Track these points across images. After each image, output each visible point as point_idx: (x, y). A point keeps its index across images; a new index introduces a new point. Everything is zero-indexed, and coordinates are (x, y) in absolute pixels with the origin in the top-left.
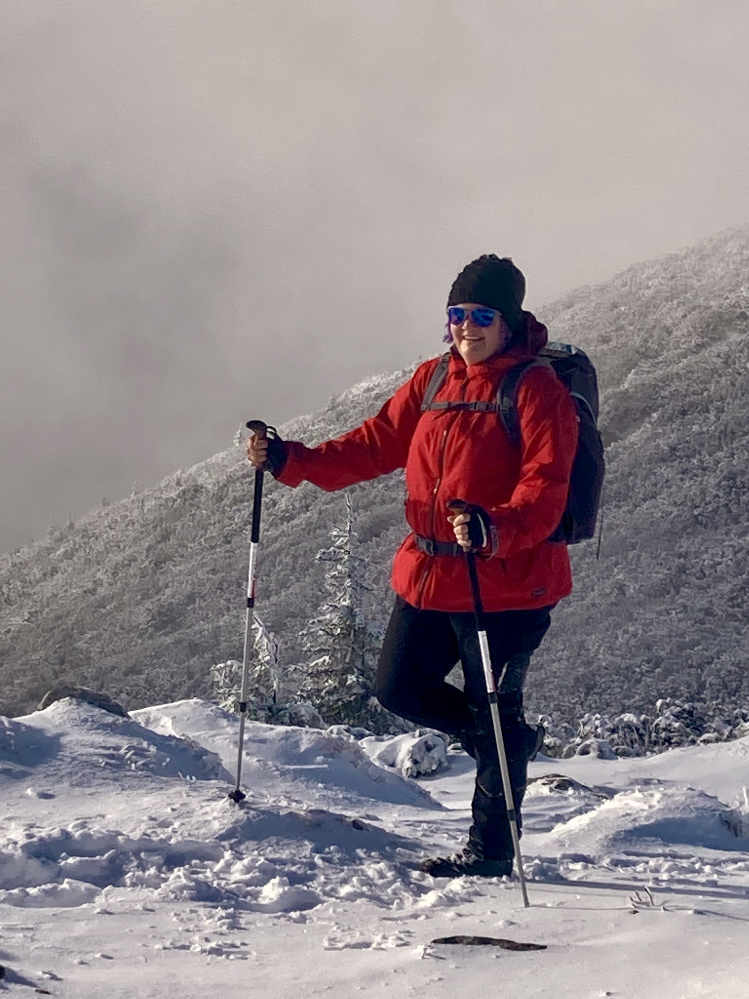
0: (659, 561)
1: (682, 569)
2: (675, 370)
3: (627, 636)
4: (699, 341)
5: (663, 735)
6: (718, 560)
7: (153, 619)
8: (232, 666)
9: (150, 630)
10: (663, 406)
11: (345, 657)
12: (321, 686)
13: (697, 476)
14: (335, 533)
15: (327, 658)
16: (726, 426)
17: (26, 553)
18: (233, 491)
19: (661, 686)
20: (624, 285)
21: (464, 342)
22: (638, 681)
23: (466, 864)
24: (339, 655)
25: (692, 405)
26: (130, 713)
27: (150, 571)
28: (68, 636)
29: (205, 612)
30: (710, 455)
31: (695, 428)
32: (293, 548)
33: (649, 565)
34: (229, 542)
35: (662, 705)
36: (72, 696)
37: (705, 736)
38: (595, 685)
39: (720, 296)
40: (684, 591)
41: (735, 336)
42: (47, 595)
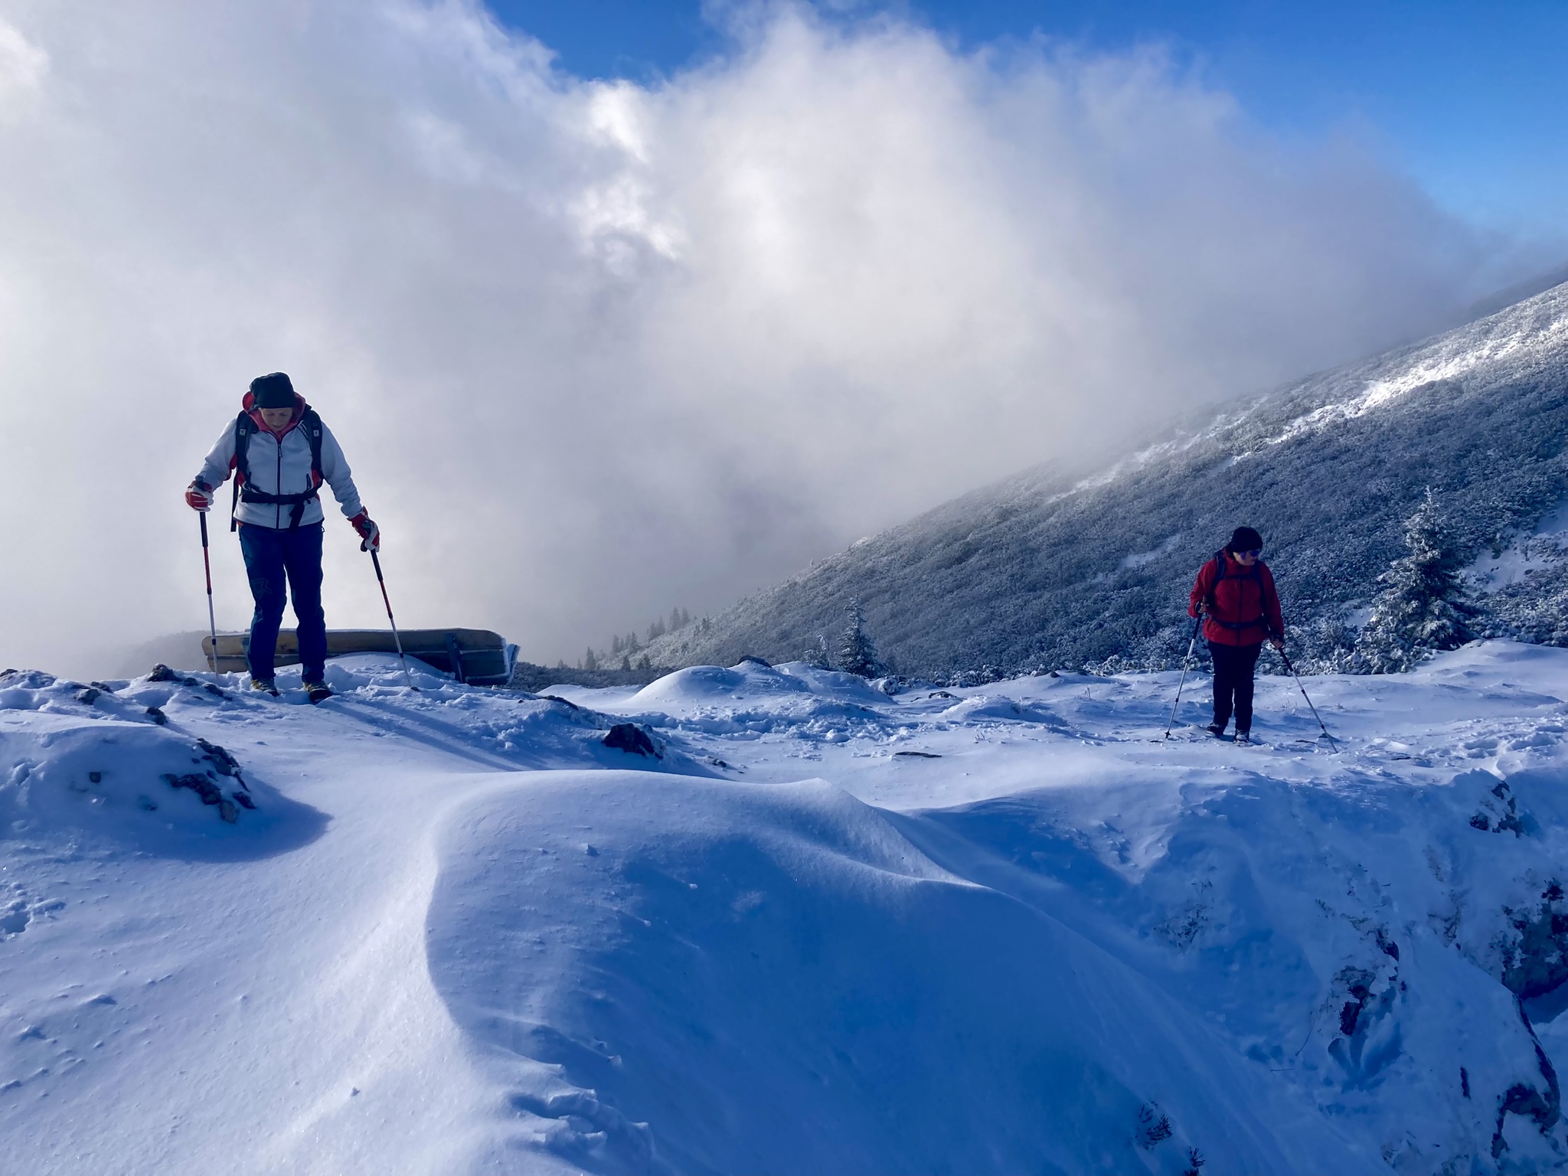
1: (993, 613)
2: (989, 533)
4: (999, 521)
5: (986, 679)
6: (1007, 609)
7: (779, 635)
8: (811, 652)
9: (777, 639)
12: (844, 660)
13: (998, 575)
16: (1010, 554)
17: (728, 609)
19: (985, 660)
22: (975, 659)
25: (996, 547)
26: (773, 666)
27: (777, 616)
28: (747, 640)
29: (799, 633)
30: (1003, 567)
31: (997, 556)
32: (834, 607)
35: (985, 667)
36: (749, 660)
37: (1003, 679)
40: (993, 622)
41: (1013, 519)
42: (736, 626)
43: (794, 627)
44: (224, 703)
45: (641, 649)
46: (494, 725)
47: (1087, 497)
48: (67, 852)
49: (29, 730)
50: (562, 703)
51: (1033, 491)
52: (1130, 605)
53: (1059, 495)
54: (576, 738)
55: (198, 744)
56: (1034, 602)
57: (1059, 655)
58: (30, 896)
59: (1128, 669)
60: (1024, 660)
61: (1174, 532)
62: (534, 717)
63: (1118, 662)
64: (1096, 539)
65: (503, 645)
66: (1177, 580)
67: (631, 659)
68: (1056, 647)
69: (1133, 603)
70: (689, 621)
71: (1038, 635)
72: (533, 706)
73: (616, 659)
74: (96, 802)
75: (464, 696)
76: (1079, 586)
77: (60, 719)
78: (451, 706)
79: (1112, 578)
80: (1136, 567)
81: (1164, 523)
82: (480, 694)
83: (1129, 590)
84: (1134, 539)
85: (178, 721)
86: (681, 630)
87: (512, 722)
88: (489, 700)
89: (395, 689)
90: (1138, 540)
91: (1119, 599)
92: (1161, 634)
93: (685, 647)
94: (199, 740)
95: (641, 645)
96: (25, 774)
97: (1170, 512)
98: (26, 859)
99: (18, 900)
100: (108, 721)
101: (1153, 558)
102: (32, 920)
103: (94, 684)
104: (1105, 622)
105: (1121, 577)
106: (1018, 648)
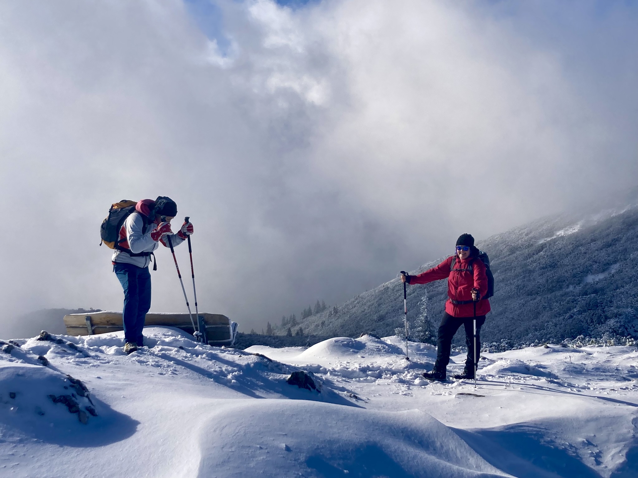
0: (500, 306)
1: (506, 308)
2: (503, 260)
3: (493, 324)
4: (509, 253)
5: (503, 348)
6: (515, 306)
7: (378, 318)
8: (399, 329)
9: (377, 320)
10: (500, 269)
11: (425, 327)
12: (420, 334)
13: (509, 286)
14: (422, 298)
15: (421, 328)
16: (516, 273)
17: (348, 302)
18: (397, 288)
19: (501, 336)
20: (490, 240)
21: (461, 254)
22: (496, 335)
23: (464, 376)
24: (424, 327)
25: (508, 269)
26: (381, 338)
27: (377, 307)
28: (358, 322)
29: (390, 317)
30: (513, 281)
31: (509, 274)
32: (411, 302)
33: (498, 307)
34: (396, 300)
35: (503, 340)
36: (368, 334)
37: (513, 348)
38: (485, 336)
39: (514, 243)
40: (507, 313)
41: (518, 252)
42: (353, 312)
43: (387, 313)
45: (298, 324)
47: (563, 240)
51: (530, 236)
52: (589, 305)
53: (546, 239)
56: (531, 302)
57: (547, 334)
59: (591, 344)
60: (525, 337)
61: (615, 262)
63: (583, 339)
64: (568, 265)
65: (230, 323)
66: (618, 291)
67: (292, 330)
68: (544, 329)
69: (591, 304)
70: (326, 308)
71: (534, 322)
73: (284, 329)
76: (558, 293)
79: (578, 289)
80: (592, 282)
81: (609, 256)
83: (589, 296)
84: (591, 265)
86: (321, 313)
90: (594, 266)
91: (582, 301)
92: (609, 323)
93: (323, 323)
95: (298, 321)
97: (613, 250)
101: (603, 277)
103: (11, 342)
104: (574, 315)
105: (584, 288)
106: (522, 329)
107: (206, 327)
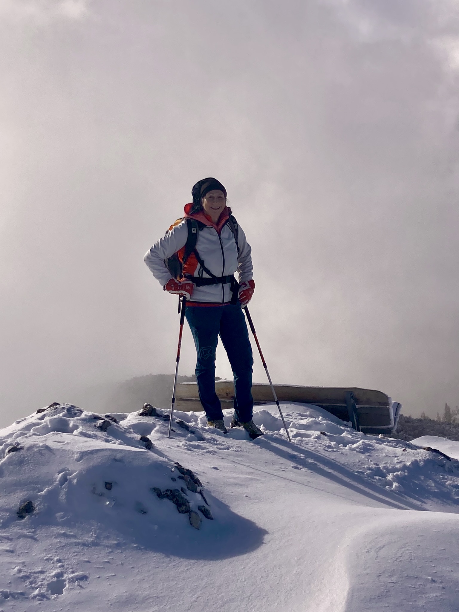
44: (189, 435)
46: (384, 467)
48: (89, 538)
49: (68, 448)
50: (438, 454)
54: (450, 484)
55: (175, 467)
58: (67, 568)
62: (415, 463)
65: (390, 403)
72: (414, 454)
74: (109, 504)
75: (360, 442)
77: (86, 441)
78: (350, 449)
82: (371, 441)
85: (159, 447)
87: (398, 466)
88: (379, 446)
89: (309, 432)
94: (175, 463)
96: (64, 479)
98: (64, 541)
99: (59, 570)
100: (116, 445)
102: (67, 586)
103: (107, 416)
107: (357, 406)
